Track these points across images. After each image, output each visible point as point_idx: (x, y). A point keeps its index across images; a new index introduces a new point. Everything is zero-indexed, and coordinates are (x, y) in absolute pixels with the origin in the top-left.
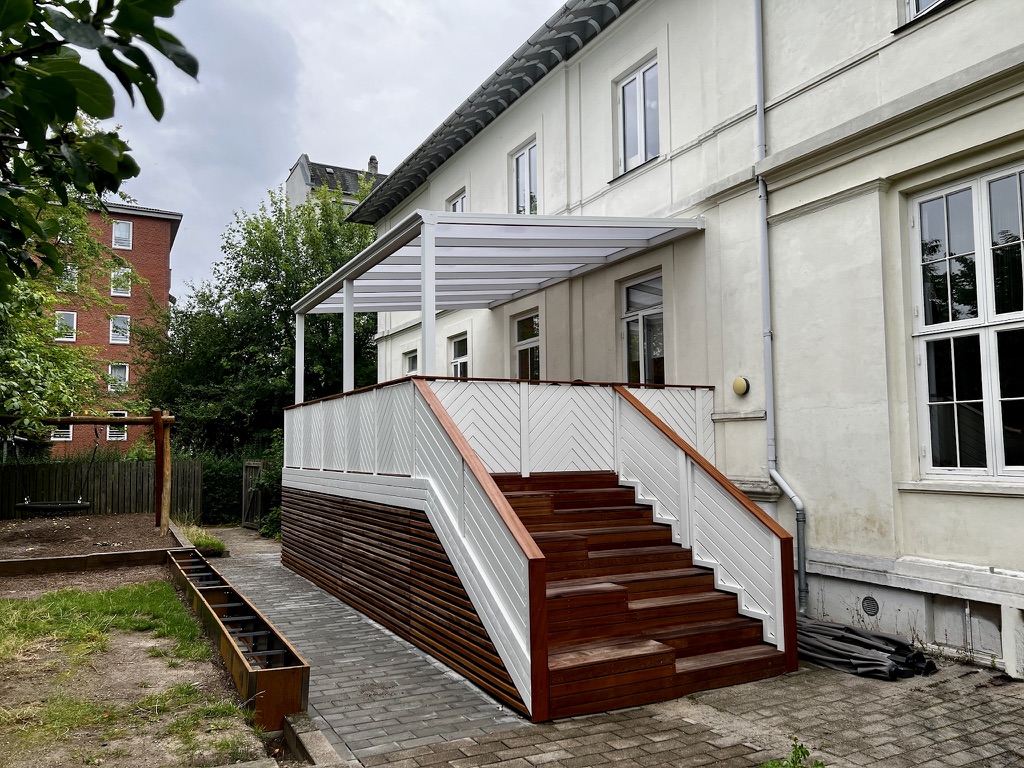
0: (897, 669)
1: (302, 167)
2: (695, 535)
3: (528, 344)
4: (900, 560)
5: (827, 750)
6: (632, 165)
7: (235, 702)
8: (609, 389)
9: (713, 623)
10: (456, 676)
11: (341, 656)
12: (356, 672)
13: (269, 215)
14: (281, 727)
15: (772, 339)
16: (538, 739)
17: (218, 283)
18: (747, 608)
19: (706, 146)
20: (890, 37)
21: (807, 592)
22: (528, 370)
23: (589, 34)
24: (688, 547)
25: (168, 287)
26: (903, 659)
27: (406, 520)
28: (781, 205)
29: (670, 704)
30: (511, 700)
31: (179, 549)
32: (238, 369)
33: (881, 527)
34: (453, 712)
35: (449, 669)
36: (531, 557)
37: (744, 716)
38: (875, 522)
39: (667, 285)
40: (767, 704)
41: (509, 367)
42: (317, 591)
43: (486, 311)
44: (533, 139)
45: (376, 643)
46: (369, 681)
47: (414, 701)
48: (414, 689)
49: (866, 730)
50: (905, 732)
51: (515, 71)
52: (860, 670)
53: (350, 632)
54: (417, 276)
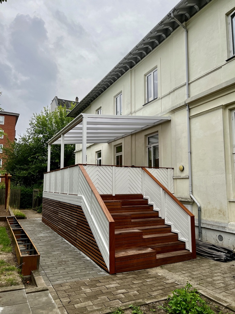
0: (227, 259)
1: (55, 100)
2: (166, 215)
3: (119, 154)
4: (229, 223)
5: (201, 285)
6: (150, 100)
7: (16, 266)
8: (141, 169)
9: (170, 243)
10: (88, 258)
11: (54, 251)
12: (57, 257)
13: (44, 114)
14: (30, 275)
15: (191, 154)
16: (110, 279)
17: (28, 135)
18: (181, 238)
19: (171, 94)
20: (225, 62)
21: (201, 233)
22: (119, 163)
23: (138, 61)
24: (164, 219)
25: (15, 136)
26: (229, 255)
27: (76, 209)
28: (193, 113)
29: (154, 269)
30: (103, 266)
31: (10, 216)
32: (33, 161)
33: (223, 213)
34: (85, 270)
35: (87, 256)
36: (110, 221)
37: (177, 273)
38: (222, 211)
39: (160, 136)
40: (185, 269)
41: (113, 162)
42: (51, 230)
43: (107, 144)
44: (121, 92)
45: (66, 247)
46: (61, 260)
47: (74, 266)
48: (75, 262)
49: (215, 278)
50: (227, 279)
51: (116, 72)
52: (215, 259)
53: (58, 244)
54: (81, 133)
